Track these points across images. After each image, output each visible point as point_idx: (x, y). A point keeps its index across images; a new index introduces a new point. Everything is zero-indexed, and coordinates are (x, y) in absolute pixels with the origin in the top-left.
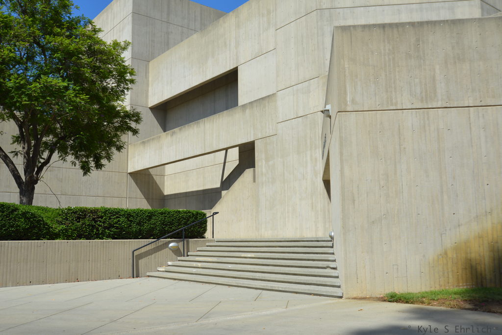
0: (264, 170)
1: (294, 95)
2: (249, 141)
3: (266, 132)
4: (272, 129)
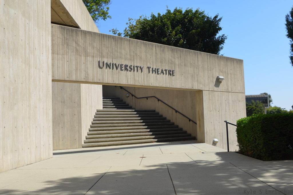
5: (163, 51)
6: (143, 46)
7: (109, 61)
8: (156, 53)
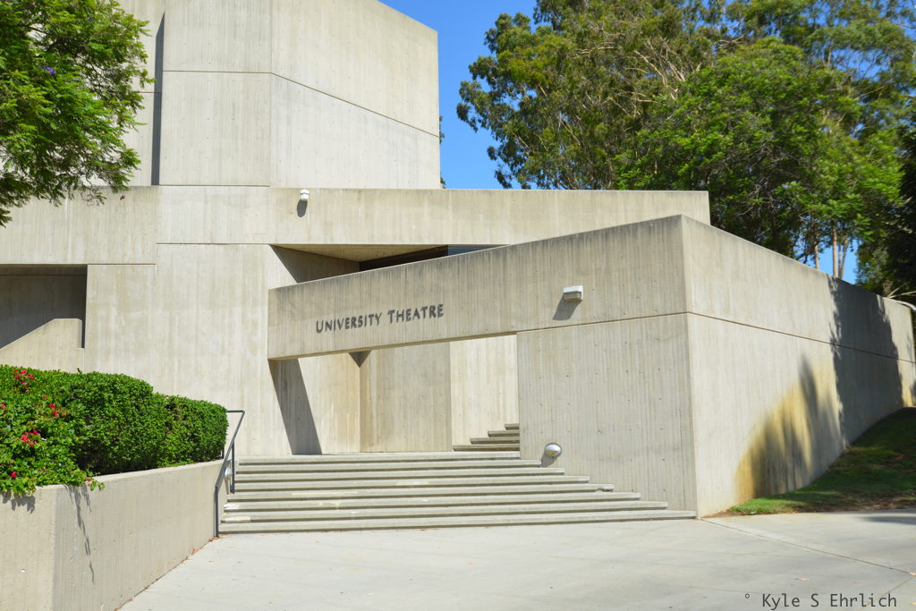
0: (113, 326)
1: (206, 202)
2: (69, 261)
3: (124, 255)
4: (143, 252)
5: (421, 273)
6: (382, 277)
7: (330, 318)
8: (406, 282)
